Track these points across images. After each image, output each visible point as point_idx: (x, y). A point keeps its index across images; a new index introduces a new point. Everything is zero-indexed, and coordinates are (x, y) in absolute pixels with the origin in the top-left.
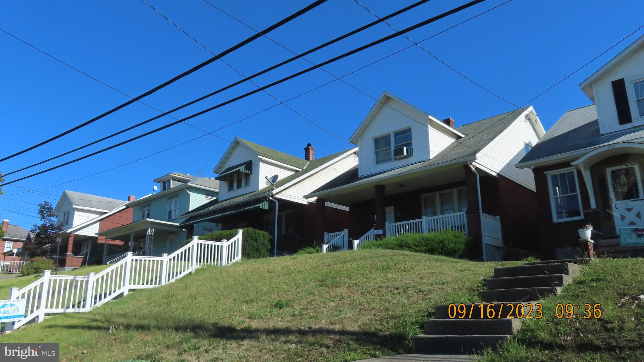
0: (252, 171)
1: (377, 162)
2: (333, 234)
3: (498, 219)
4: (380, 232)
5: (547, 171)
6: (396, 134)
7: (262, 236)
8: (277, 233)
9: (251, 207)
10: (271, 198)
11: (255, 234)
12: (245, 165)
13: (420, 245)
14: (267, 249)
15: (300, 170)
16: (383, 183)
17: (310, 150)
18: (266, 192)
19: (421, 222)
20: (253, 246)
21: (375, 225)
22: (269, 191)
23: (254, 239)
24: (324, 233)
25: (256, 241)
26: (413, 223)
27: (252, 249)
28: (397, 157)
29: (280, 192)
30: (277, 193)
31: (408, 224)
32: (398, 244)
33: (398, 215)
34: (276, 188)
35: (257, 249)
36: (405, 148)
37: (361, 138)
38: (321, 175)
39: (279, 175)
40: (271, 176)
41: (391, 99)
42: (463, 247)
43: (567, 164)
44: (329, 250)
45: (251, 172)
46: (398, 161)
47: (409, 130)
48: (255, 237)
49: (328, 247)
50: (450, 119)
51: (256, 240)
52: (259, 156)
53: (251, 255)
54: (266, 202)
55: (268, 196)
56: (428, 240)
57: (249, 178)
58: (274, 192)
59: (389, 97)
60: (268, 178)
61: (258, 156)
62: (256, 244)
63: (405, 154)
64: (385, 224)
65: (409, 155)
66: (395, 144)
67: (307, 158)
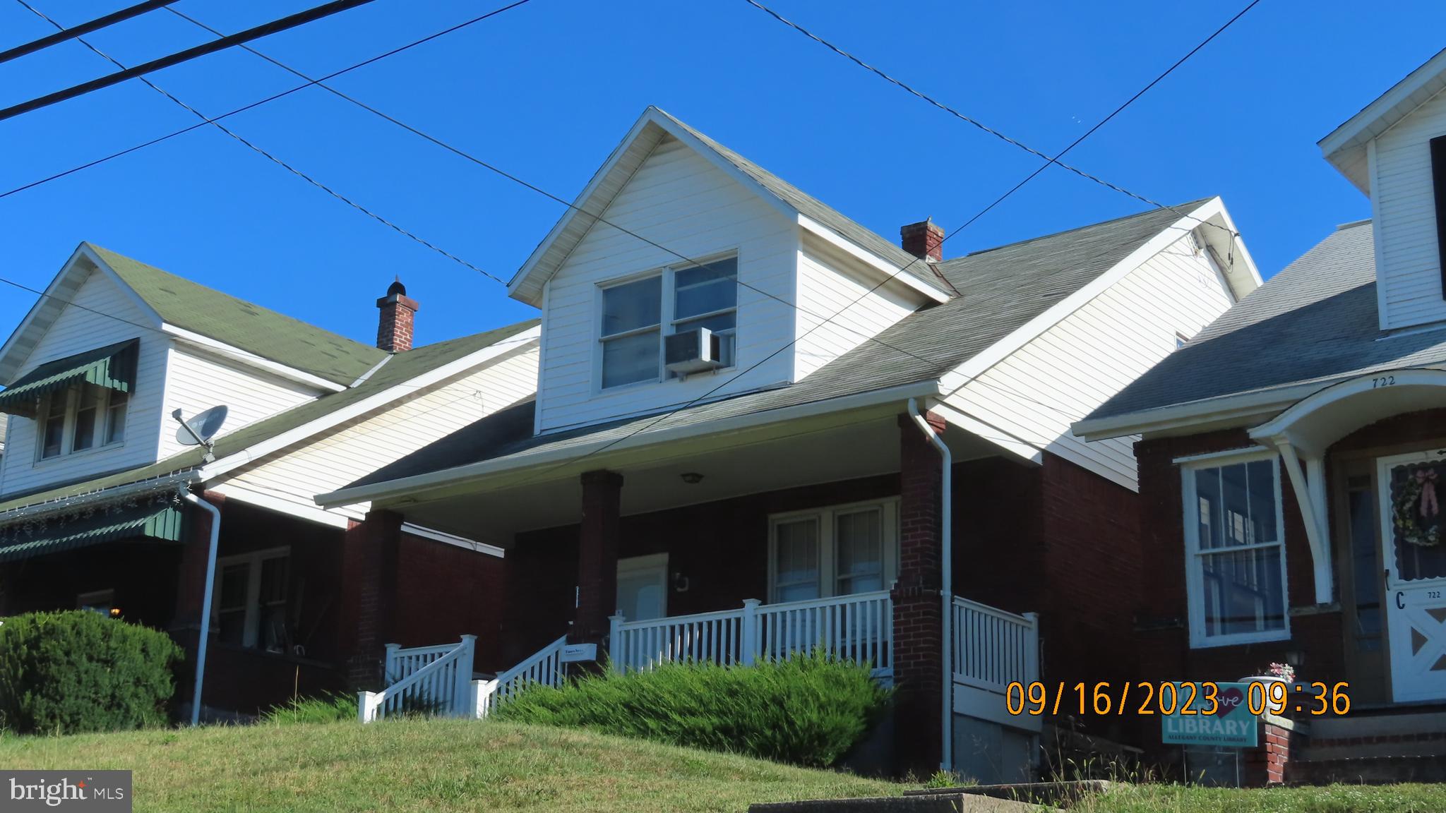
0: (138, 382)
1: (607, 382)
2: (421, 651)
3: (1030, 622)
4: (586, 651)
5: (1184, 455)
6: (684, 277)
7: (139, 646)
8: (210, 635)
9: (112, 529)
10: (192, 498)
11: (107, 635)
12: (108, 359)
13: (702, 709)
14: (158, 702)
15: (340, 388)
16: (613, 466)
17: (399, 309)
18: (175, 472)
19: (738, 620)
20: (96, 684)
21: (571, 623)
22: (185, 469)
23: (103, 657)
24: (386, 645)
25: (112, 667)
26: (710, 624)
27: (93, 696)
28: (676, 367)
29: (231, 474)
30: (220, 479)
31: (691, 626)
32: (627, 705)
33: (679, 590)
34: (218, 458)
35: (113, 696)
36: (706, 335)
37: (555, 283)
38: (415, 413)
39: (230, 407)
40: (200, 412)
41: (674, 139)
42: (853, 723)
43: (1235, 436)
44: (386, 711)
45: (132, 388)
46: (682, 380)
47: (728, 266)
48: (108, 648)
49: (387, 701)
50: (930, 224)
51: (109, 662)
52: (166, 327)
53: (83, 722)
54: (170, 510)
55: (183, 489)
56: (732, 693)
57: (124, 408)
58: (206, 474)
59: (666, 133)
60: (186, 417)
61: (164, 324)
62: (111, 680)
63: (706, 355)
64: (609, 622)
65: (722, 362)
66: (677, 315)
67: (385, 340)
